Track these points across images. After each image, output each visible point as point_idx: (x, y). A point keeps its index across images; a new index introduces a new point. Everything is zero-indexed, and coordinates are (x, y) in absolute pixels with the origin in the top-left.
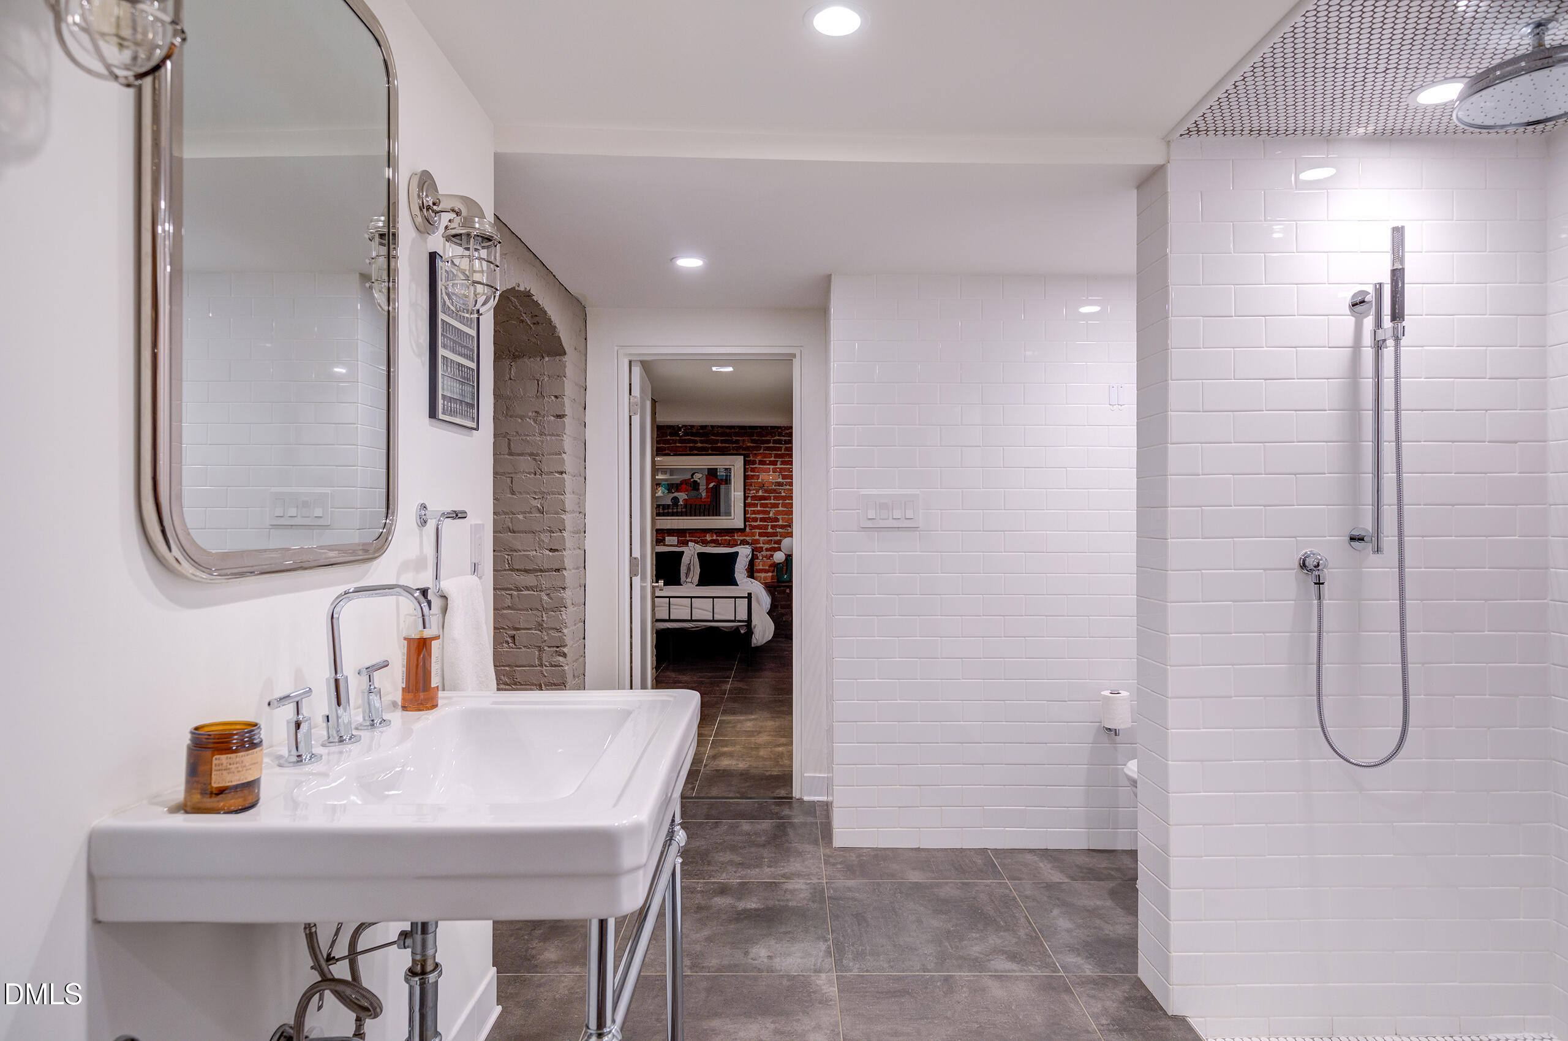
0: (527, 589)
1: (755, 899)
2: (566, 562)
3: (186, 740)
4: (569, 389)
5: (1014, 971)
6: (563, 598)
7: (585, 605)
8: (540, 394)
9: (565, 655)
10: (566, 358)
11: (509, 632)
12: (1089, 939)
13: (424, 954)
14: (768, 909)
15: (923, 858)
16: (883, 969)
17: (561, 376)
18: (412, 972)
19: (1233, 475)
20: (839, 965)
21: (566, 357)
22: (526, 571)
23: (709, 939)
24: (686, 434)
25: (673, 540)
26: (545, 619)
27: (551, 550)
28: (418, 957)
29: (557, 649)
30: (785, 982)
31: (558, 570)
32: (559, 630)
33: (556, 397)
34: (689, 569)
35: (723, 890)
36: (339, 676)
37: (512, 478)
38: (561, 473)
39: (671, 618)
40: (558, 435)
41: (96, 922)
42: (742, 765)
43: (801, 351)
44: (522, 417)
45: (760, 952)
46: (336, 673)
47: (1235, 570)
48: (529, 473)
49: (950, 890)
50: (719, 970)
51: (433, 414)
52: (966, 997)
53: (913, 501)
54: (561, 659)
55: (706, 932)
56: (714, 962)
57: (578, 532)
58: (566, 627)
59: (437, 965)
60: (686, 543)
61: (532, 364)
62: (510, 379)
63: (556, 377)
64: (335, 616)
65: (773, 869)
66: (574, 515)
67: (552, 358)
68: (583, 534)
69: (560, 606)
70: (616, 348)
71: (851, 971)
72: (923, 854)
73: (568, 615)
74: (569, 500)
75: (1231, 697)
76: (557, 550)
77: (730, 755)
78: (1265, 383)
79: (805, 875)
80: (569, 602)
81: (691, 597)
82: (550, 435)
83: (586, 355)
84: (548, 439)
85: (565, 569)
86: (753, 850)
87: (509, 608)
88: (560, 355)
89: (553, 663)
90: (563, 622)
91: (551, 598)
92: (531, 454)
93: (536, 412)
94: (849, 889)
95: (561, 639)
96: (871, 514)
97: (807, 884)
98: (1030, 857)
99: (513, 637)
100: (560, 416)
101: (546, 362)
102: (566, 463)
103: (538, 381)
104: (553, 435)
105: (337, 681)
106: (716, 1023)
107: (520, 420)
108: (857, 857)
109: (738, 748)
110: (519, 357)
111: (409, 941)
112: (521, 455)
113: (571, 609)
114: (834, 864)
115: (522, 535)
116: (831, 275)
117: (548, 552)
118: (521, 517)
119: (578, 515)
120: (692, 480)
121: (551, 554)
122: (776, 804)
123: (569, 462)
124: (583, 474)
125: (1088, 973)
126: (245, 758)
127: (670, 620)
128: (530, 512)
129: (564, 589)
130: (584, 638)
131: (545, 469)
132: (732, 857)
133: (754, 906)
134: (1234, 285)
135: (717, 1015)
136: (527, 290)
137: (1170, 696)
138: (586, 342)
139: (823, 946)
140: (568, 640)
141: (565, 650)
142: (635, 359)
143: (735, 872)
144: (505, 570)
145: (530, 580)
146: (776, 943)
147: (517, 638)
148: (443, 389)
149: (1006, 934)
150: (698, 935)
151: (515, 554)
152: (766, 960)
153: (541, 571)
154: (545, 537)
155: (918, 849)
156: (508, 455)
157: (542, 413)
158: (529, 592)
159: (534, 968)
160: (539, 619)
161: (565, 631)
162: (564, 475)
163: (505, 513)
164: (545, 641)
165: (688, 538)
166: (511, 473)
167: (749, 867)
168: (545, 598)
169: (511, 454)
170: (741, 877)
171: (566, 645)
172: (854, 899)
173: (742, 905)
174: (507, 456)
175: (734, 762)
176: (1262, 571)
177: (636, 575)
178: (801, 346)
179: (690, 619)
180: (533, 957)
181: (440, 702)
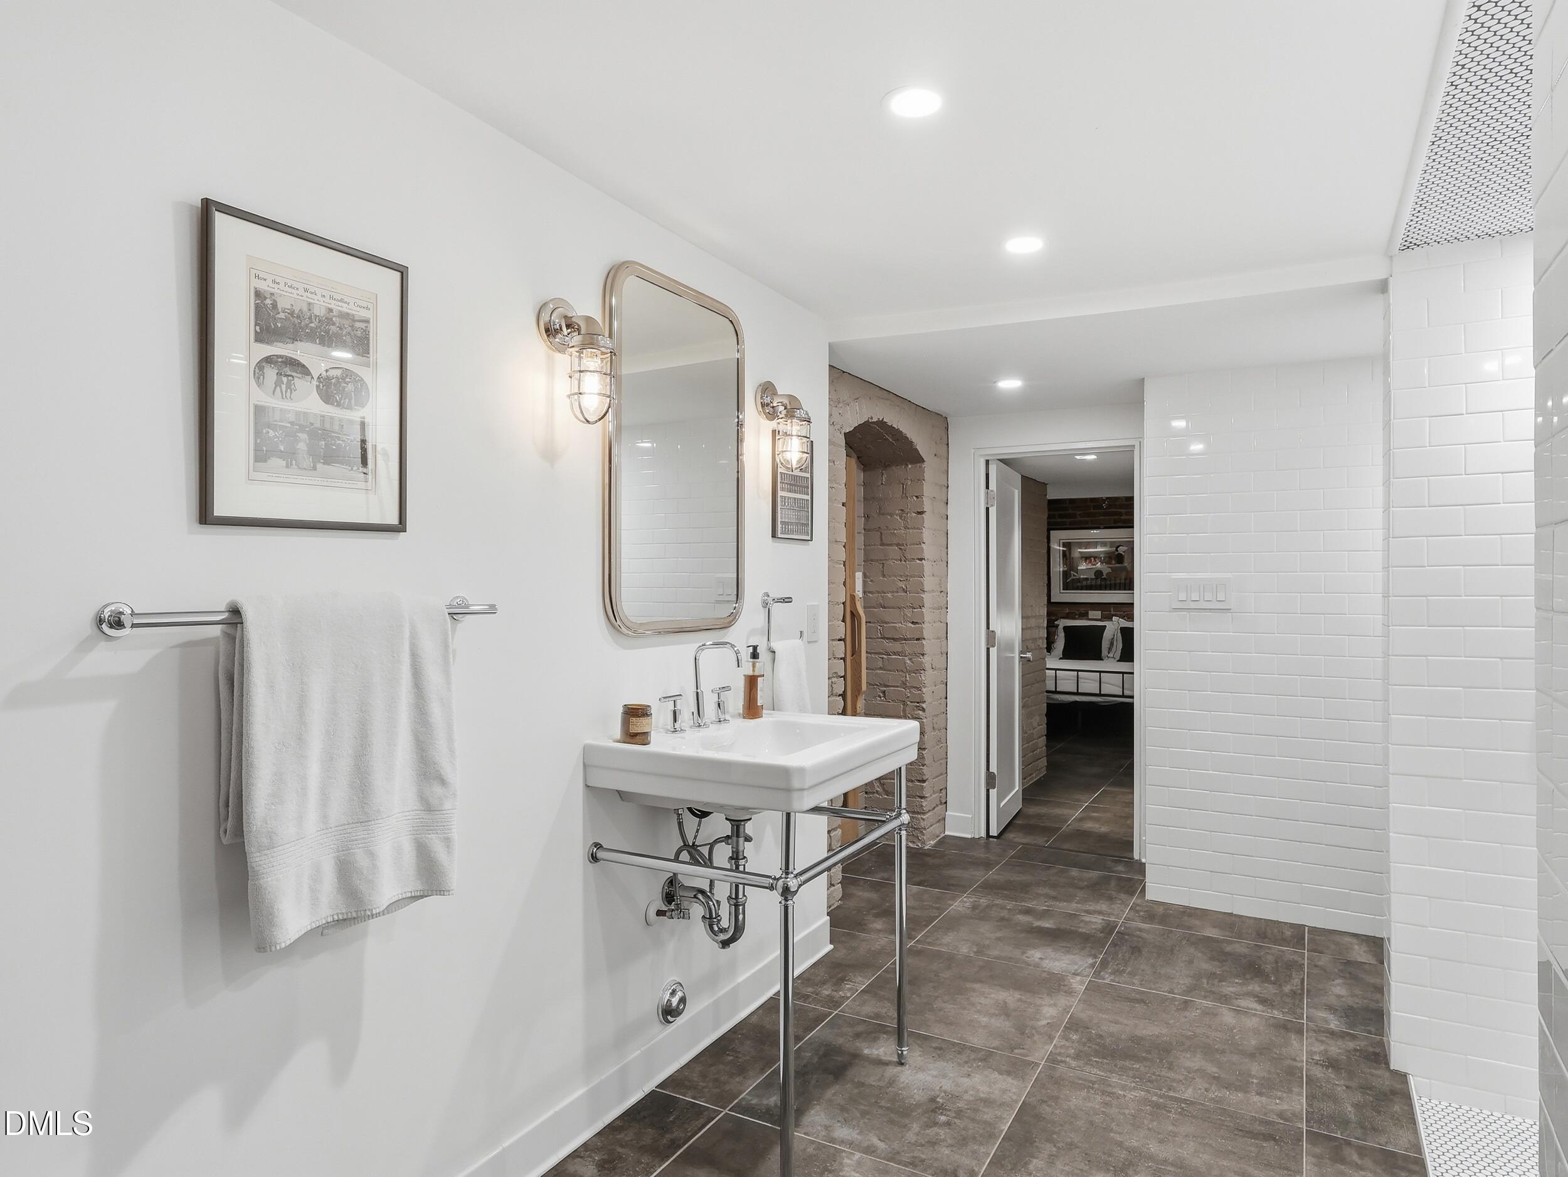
0: (895, 654)
1: (1051, 922)
2: (924, 633)
3: (621, 710)
4: (928, 490)
5: (1256, 1010)
6: (922, 663)
7: (947, 669)
8: (905, 496)
9: (923, 710)
10: (925, 465)
11: (881, 689)
12: (1355, 1006)
13: (737, 849)
14: (1059, 929)
15: (1231, 923)
16: (1134, 984)
17: (921, 480)
18: (731, 858)
19: (1464, 566)
20: (1097, 974)
21: (925, 463)
22: (894, 639)
23: (999, 939)
24: (1109, 506)
25: (1097, 614)
26: (908, 679)
27: (913, 623)
28: (734, 850)
29: (918, 705)
30: (1044, 975)
31: (918, 639)
32: (919, 689)
33: (917, 497)
34: (1112, 644)
35: (1028, 912)
36: (698, 691)
37: (883, 564)
38: (921, 560)
39: (1079, 691)
40: (918, 529)
41: (587, 786)
42: (1104, 829)
43: (1140, 442)
44: (891, 515)
45: (1035, 955)
46: (697, 689)
47: (1465, 657)
48: (896, 560)
49: (1240, 947)
50: (996, 958)
51: (774, 535)
52: (1195, 1016)
53: (1224, 584)
54: (921, 712)
55: (999, 934)
56: (996, 953)
57: (940, 608)
58: (925, 687)
59: (745, 857)
60: (1110, 618)
61: (898, 471)
62: (882, 484)
63: (917, 481)
64: (697, 658)
65: (1079, 905)
66: (934, 594)
67: (914, 466)
68: (944, 610)
69: (920, 669)
70: (973, 451)
71: (1104, 979)
72: (1234, 919)
73: (928, 677)
74: (929, 582)
75: (1461, 779)
76: (917, 623)
77: (1096, 820)
78: (1503, 477)
79: (1106, 914)
80: (927, 666)
81: (1100, 672)
82: (912, 528)
83: (948, 459)
84: (911, 531)
85: (924, 639)
86: (1071, 890)
87: (880, 668)
88: (919, 463)
89: (914, 716)
90: (921, 682)
91: (912, 662)
92: (898, 545)
93: (902, 510)
94: (1140, 930)
95: (921, 696)
96: (1182, 596)
97: (1103, 919)
98: (1348, 939)
99: (884, 692)
100: (921, 513)
101: (909, 469)
102: (925, 551)
103: (903, 484)
104: (915, 528)
105: (697, 693)
106: (977, 986)
107: (889, 517)
108: (1164, 909)
109: (1108, 815)
110: (888, 465)
111: (730, 841)
112: (891, 545)
113: (929, 672)
114: (1138, 912)
115: (890, 610)
116: (1144, 379)
117: (910, 625)
118: (889, 595)
119: (939, 594)
120: (1117, 553)
121: (913, 626)
122: (1113, 861)
123: (929, 550)
124: (944, 559)
125: (1332, 1026)
126: (644, 720)
127: (1077, 694)
128: (897, 592)
129: (923, 655)
130: (946, 698)
131: (908, 556)
132: (1049, 891)
133: (1047, 925)
134: (1465, 384)
135: (981, 981)
136: (881, 419)
137: (1391, 772)
138: (948, 447)
139: (1090, 961)
140: (927, 697)
141: (924, 705)
142: (991, 458)
143: (1045, 902)
144: (878, 638)
145: (897, 647)
146: (1052, 951)
147: (887, 693)
148: (781, 518)
149: (1270, 986)
150: (991, 935)
151: (885, 625)
152: (1037, 960)
153: (905, 640)
154: (909, 614)
155: (1231, 914)
156: (881, 545)
157: (907, 510)
158: (896, 657)
159: (863, 931)
160: (904, 679)
161: (924, 690)
162: (923, 561)
163: (879, 592)
164: (908, 697)
165: (1112, 613)
166: (883, 560)
167: (1060, 900)
168: (908, 662)
169: (882, 544)
170: (1048, 906)
171: (925, 702)
172: (1139, 937)
173: (1037, 923)
174: (880, 547)
175: (1097, 826)
176: (1498, 659)
177: (993, 646)
178: (1139, 438)
179: (1098, 693)
180: (865, 925)
181: (764, 715)
